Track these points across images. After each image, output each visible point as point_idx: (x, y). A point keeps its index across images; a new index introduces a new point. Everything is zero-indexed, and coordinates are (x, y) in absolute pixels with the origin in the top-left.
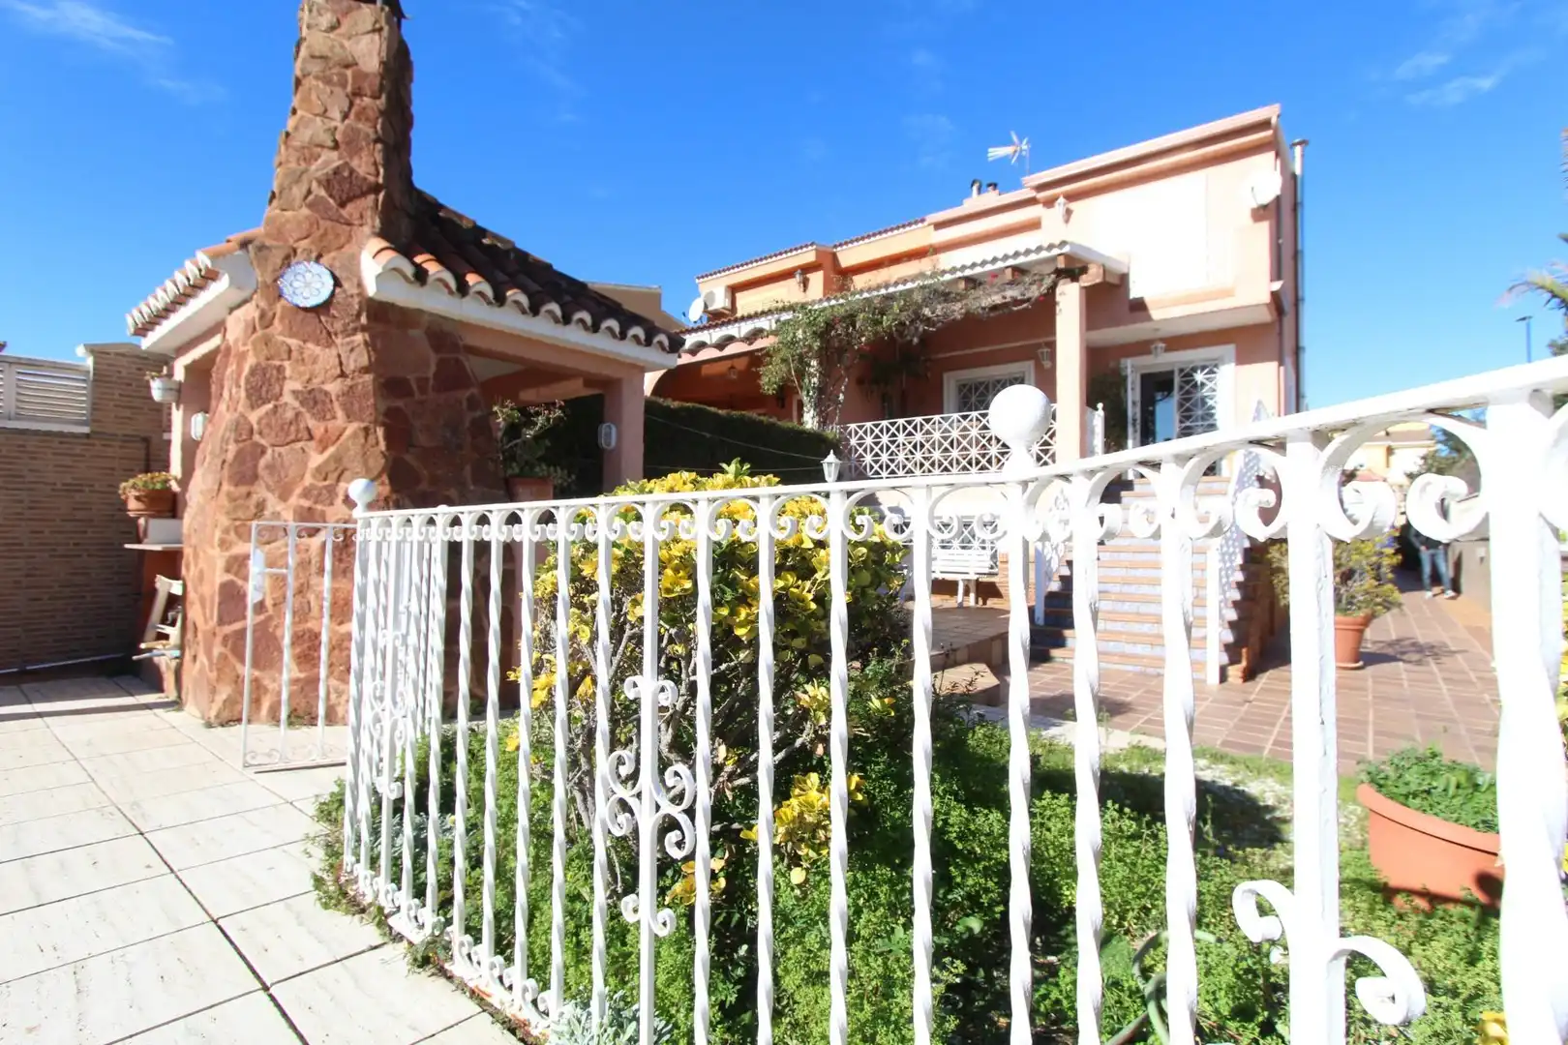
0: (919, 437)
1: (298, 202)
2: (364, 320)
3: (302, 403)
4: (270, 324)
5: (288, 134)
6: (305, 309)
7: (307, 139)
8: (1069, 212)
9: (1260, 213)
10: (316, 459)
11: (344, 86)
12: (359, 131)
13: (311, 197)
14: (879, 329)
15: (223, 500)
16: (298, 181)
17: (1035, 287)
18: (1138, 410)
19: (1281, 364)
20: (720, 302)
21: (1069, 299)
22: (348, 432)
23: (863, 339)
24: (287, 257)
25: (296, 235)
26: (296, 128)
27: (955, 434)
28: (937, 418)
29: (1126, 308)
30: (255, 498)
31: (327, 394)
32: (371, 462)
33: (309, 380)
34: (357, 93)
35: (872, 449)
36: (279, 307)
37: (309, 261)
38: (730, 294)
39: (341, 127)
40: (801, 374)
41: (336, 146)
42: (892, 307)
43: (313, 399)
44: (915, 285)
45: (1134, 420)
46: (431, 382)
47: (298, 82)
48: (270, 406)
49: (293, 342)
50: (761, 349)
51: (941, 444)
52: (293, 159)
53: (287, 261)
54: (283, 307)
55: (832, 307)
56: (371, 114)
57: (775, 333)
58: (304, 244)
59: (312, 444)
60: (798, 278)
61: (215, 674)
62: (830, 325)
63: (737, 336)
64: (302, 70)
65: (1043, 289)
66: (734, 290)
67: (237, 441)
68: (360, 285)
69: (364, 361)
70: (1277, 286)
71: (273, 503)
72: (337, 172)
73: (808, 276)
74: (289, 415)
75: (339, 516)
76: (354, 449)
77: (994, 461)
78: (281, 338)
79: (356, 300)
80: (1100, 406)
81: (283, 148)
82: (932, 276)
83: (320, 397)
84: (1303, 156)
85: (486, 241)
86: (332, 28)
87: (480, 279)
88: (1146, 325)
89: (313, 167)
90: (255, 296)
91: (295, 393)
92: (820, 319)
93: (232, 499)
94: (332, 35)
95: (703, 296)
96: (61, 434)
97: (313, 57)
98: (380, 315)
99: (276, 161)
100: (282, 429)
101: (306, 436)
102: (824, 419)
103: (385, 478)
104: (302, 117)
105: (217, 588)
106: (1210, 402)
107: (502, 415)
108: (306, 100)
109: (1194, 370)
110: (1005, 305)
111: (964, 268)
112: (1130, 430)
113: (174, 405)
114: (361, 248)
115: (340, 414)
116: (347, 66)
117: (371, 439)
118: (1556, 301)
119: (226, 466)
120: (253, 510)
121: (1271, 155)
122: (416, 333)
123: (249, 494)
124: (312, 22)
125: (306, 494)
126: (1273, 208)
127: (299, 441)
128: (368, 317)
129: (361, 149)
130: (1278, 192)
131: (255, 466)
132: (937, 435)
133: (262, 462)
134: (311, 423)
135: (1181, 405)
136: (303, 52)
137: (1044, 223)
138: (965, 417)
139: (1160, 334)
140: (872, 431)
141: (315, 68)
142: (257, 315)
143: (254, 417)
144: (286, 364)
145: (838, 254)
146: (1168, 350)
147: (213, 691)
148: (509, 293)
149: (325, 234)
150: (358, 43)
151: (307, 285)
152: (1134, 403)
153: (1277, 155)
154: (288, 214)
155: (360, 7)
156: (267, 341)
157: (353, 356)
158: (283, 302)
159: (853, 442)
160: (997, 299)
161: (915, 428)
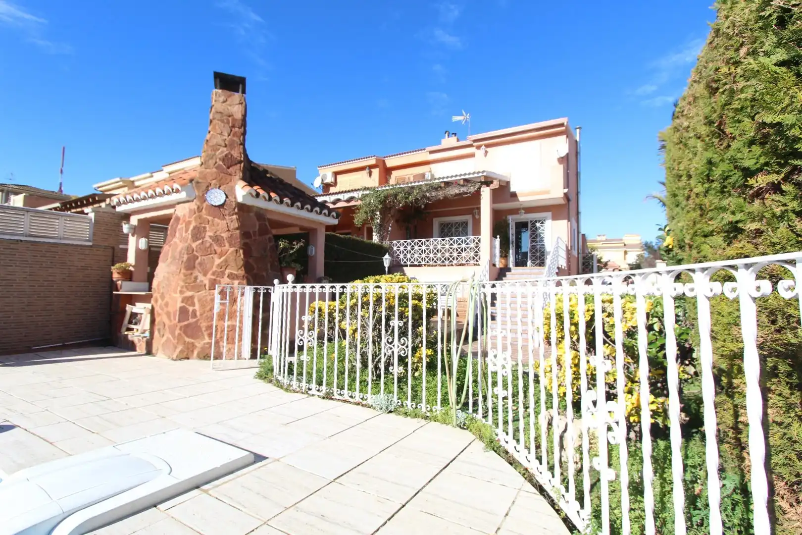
0: (424, 247)
1: (212, 166)
2: (236, 210)
3: (213, 241)
4: (201, 211)
5: (207, 141)
6: (215, 206)
7: (215, 143)
8: (486, 152)
9: (561, 160)
10: (218, 261)
11: (228, 123)
12: (234, 141)
13: (216, 165)
14: (407, 200)
15: (182, 276)
16: (212, 158)
17: (472, 188)
18: (514, 237)
19: (569, 221)
20: (329, 179)
21: (486, 194)
22: (229, 252)
23: (401, 205)
24: (208, 187)
25: (211, 178)
26: (210, 138)
27: (439, 247)
28: (432, 239)
29: (509, 196)
30: (194, 275)
31: (222, 237)
32: (238, 263)
33: (216, 232)
34: (233, 126)
35: (403, 252)
36: (204, 205)
37: (216, 188)
38: (334, 176)
39: (228, 139)
40: (372, 219)
41: (226, 146)
42: (413, 192)
43: (217, 239)
44: (423, 183)
45: (513, 242)
46: (257, 233)
47: (211, 121)
48: (200, 241)
49: (210, 218)
50: (355, 206)
51: (433, 251)
52: (210, 150)
53: (207, 189)
54: (207, 205)
55: (387, 190)
56: (239, 134)
57: (361, 199)
58: (214, 182)
59: (216, 255)
60: (367, 171)
61: (176, 341)
62: (386, 198)
63: (342, 199)
64: (213, 117)
65: (476, 189)
66: (336, 174)
67: (187, 254)
68: (235, 198)
69: (237, 225)
70: (566, 190)
71: (201, 277)
72: (226, 155)
73: (372, 170)
74: (208, 245)
75: (226, 282)
76: (232, 258)
77: (455, 258)
78: (205, 216)
79: (234, 203)
80: (498, 236)
81: (205, 145)
82: (431, 180)
83: (220, 238)
84: (580, 133)
85: (268, 175)
86: (224, 102)
87: (276, 195)
88: (517, 203)
89: (217, 153)
90: (195, 200)
91: (210, 237)
92: (382, 195)
93: (185, 275)
94: (224, 104)
95: (321, 175)
96: (81, 246)
97: (217, 112)
98: (242, 208)
99: (202, 151)
100: (205, 249)
101: (214, 252)
102: (382, 238)
103: (243, 268)
104: (212, 135)
105: (178, 309)
106: (542, 235)
107: (282, 244)
108: (214, 128)
109: (536, 221)
110: (460, 194)
111: (444, 178)
112: (511, 246)
113: (130, 235)
114: (236, 184)
115: (227, 245)
116: (229, 116)
117: (238, 254)
118: (661, 203)
119: (183, 263)
120: (193, 279)
121: (565, 137)
122: (252, 214)
123: (192, 274)
124: (217, 99)
125: (213, 274)
126: (566, 158)
127: (211, 254)
128: (238, 210)
129: (235, 147)
130: (567, 151)
131: (194, 263)
132: (431, 247)
133: (197, 262)
134: (216, 248)
135: (531, 236)
136: (213, 110)
137: (476, 155)
138: (443, 240)
139: (522, 207)
140: (403, 244)
141: (218, 116)
142: (196, 207)
143: (194, 245)
144: (207, 226)
145: (386, 162)
146: (526, 213)
147: (176, 348)
148: (284, 200)
149: (222, 178)
150: (233, 107)
151: (215, 197)
152: (512, 235)
153: (567, 137)
154: (208, 170)
155: (234, 95)
156: (200, 217)
157: (232, 224)
158: (206, 202)
159: (395, 248)
160: (457, 191)
161: (422, 243)
